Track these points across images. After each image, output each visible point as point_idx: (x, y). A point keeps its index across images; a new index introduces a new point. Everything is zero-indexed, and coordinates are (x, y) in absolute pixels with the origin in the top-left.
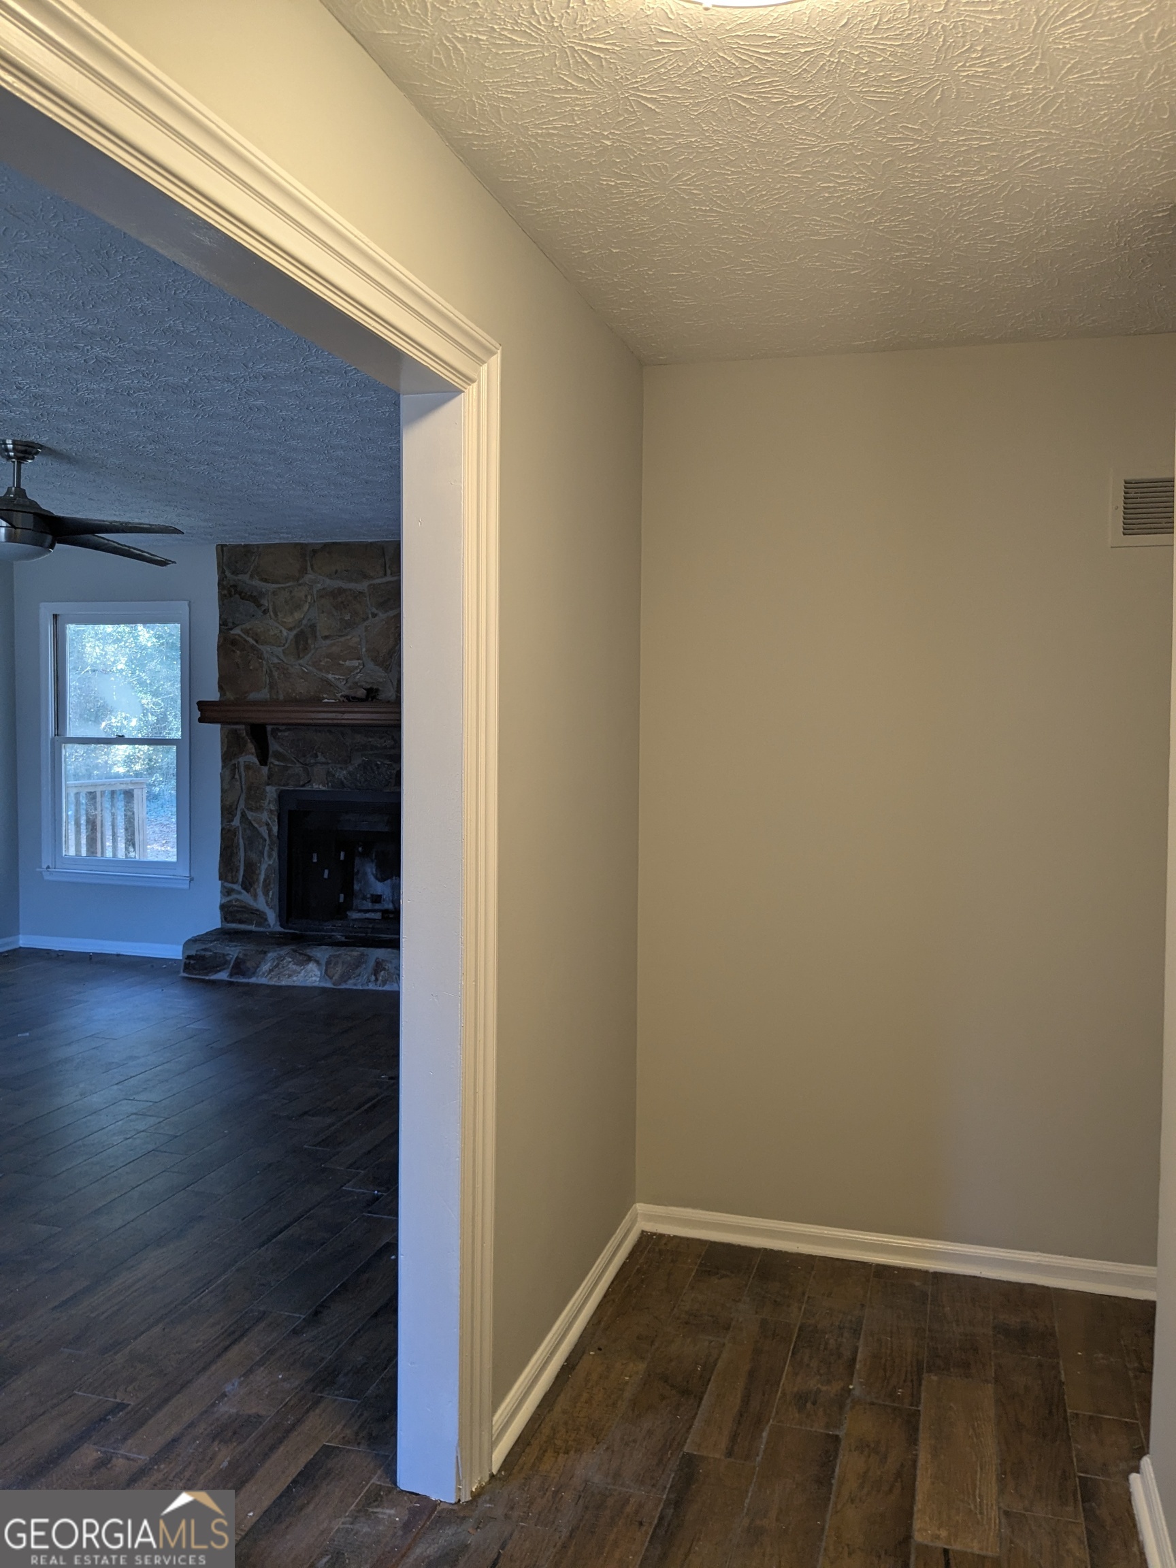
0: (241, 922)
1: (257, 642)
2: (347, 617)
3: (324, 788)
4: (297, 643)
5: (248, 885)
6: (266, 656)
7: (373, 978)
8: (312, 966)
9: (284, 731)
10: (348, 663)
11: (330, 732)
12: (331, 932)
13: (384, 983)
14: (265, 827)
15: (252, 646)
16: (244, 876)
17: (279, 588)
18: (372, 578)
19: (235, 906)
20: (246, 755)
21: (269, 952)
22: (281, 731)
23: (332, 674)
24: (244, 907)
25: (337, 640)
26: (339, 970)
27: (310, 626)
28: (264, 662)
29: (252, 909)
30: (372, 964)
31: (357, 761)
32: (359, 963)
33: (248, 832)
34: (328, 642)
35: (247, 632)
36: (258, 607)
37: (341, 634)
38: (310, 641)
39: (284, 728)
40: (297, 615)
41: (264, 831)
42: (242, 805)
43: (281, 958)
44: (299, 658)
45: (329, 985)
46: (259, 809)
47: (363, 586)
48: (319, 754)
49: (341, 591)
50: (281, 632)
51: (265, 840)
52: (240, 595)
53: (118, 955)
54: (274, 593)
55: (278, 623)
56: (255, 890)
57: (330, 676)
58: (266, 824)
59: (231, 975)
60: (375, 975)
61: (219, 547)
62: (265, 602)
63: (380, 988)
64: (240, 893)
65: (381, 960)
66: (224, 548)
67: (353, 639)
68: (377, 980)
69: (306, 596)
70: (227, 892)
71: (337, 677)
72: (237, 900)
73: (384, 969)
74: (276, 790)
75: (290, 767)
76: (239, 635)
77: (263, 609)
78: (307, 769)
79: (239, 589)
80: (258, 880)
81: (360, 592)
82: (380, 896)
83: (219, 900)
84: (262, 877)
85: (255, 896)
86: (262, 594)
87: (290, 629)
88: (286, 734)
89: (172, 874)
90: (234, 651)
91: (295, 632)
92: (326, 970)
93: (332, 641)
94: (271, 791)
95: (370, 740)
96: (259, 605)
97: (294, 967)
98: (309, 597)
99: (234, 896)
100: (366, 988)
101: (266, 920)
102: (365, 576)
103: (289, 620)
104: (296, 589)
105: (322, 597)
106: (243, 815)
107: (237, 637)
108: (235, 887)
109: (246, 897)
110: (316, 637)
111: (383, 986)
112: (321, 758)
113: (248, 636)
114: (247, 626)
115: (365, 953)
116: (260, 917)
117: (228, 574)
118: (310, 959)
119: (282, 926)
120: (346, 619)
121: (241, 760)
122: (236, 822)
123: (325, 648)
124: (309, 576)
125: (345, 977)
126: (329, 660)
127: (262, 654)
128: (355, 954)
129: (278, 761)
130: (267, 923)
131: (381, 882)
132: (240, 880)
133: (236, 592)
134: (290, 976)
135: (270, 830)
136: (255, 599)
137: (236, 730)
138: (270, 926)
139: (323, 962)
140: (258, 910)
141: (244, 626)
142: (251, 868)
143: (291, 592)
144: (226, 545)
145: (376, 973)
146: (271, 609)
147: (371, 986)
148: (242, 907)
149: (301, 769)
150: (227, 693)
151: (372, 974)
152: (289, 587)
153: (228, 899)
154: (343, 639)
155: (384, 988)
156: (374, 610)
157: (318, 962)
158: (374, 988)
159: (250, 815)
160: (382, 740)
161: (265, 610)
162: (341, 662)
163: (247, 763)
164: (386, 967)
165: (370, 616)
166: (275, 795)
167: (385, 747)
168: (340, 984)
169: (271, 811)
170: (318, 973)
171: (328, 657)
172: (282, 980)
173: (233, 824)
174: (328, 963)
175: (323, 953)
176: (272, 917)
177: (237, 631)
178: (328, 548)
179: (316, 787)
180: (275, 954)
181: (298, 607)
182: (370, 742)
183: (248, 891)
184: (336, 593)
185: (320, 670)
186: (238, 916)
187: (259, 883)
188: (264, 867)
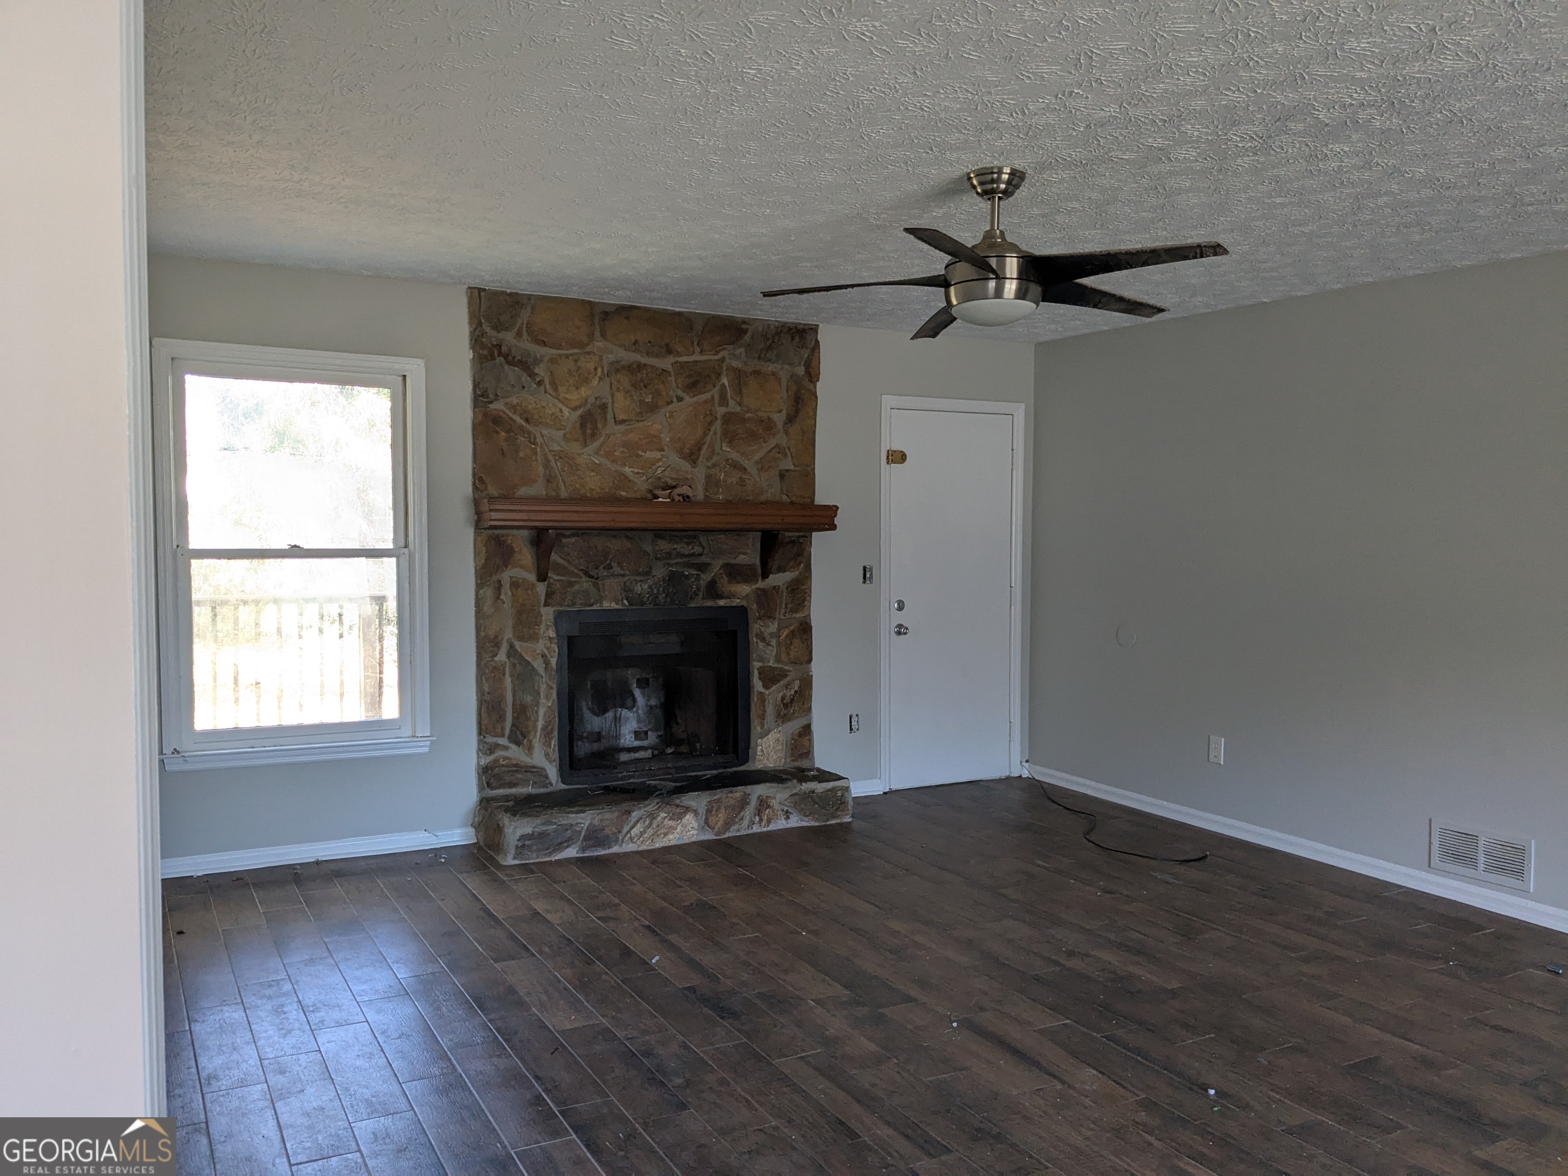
0: (512, 785)
1: (527, 420)
2: (649, 399)
3: (617, 607)
4: (583, 426)
5: (519, 736)
6: (539, 440)
7: (757, 818)
8: (689, 818)
9: (569, 536)
10: (648, 454)
11: (627, 537)
12: (629, 779)
13: (769, 821)
14: (541, 659)
15: (521, 427)
16: (513, 725)
17: (560, 355)
18: (679, 354)
19: (503, 766)
20: (512, 568)
21: (633, 811)
22: (565, 536)
23: (630, 467)
24: (517, 765)
25: (635, 426)
26: (722, 816)
27: (599, 407)
28: (538, 449)
29: (528, 767)
30: (754, 802)
31: (660, 572)
32: (743, 803)
33: (518, 667)
34: (622, 427)
35: (514, 408)
36: (530, 376)
37: (640, 419)
38: (599, 426)
39: (568, 533)
40: (584, 391)
41: (539, 665)
42: (508, 634)
43: (652, 816)
44: (585, 445)
45: (709, 836)
46: (534, 638)
47: (666, 363)
48: (614, 565)
49: (640, 367)
50: (561, 410)
51: (542, 677)
52: (505, 359)
53: (318, 863)
54: (553, 361)
55: (558, 399)
56: (530, 741)
57: (627, 470)
58: (542, 656)
59: (583, 849)
60: (758, 815)
61: (476, 292)
62: (540, 370)
63: (765, 829)
64: (506, 748)
65: (765, 797)
66: (482, 294)
67: (654, 425)
68: (761, 820)
69: (596, 369)
70: (486, 749)
71: (636, 470)
72: (505, 758)
73: (769, 807)
74: (554, 611)
75: (575, 581)
76: (503, 411)
77: (538, 379)
78: (597, 583)
79: (504, 349)
80: (535, 727)
81: (663, 370)
82: (599, 733)
83: (475, 761)
84: (540, 724)
85: (530, 749)
86: (537, 362)
87: (575, 409)
88: (573, 540)
89: (394, 736)
90: (497, 432)
91: (579, 412)
92: (707, 819)
93: (628, 427)
94: (548, 613)
95: (675, 546)
96: (532, 375)
97: (671, 823)
98: (599, 370)
99: (500, 753)
100: (750, 832)
101: (547, 777)
102: (669, 351)
103: (575, 397)
104: (583, 359)
105: (617, 371)
106: (512, 649)
107: (501, 414)
108: (503, 741)
109: (515, 753)
110: (606, 419)
111: (768, 826)
112: (616, 569)
113: (515, 413)
114: (514, 400)
115: (747, 792)
116: (539, 773)
117: (487, 329)
118: (688, 809)
119: (564, 782)
120: (646, 400)
121: (506, 576)
122: (502, 656)
123: (619, 435)
124: (598, 344)
125: (727, 825)
126: (625, 450)
127: (535, 438)
128: (738, 795)
129: (558, 575)
130: (548, 782)
131: (598, 716)
132: (507, 732)
133: (500, 354)
134: (666, 834)
135: (547, 663)
136: (526, 365)
137: (497, 536)
138: (551, 785)
139: (702, 811)
140: (534, 767)
141: (509, 400)
142: (521, 712)
143: (576, 361)
144: (484, 290)
145: (759, 812)
146: (547, 381)
147: (756, 829)
148: (513, 765)
149: (590, 583)
150: (489, 487)
151: (755, 815)
152: (574, 354)
153: (492, 758)
154: (640, 424)
155: (769, 829)
156: (680, 393)
157: (696, 812)
158: (759, 831)
159: (517, 645)
160: (690, 547)
161: (540, 381)
162: (640, 453)
163: (514, 579)
164: (771, 804)
165: (675, 400)
166: (552, 618)
167: (693, 555)
168: (724, 833)
169: (550, 639)
170: (695, 825)
171: (624, 447)
172: (656, 842)
173: (496, 659)
174: (709, 811)
175: (698, 801)
176: (553, 773)
177: (498, 406)
178: (625, 311)
179: (606, 605)
180: (642, 812)
181: (586, 381)
182: (676, 549)
183: (518, 744)
184: (634, 369)
185: (614, 461)
186: (508, 778)
187: (536, 732)
188: (542, 711)
